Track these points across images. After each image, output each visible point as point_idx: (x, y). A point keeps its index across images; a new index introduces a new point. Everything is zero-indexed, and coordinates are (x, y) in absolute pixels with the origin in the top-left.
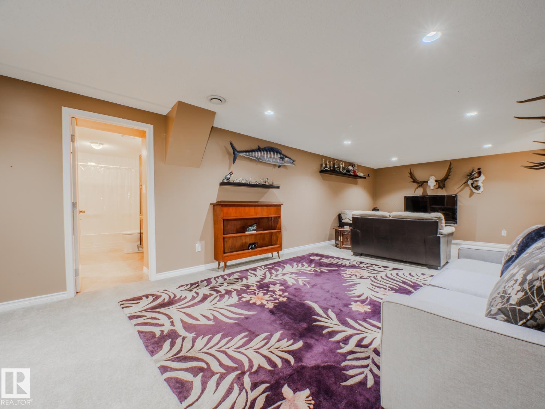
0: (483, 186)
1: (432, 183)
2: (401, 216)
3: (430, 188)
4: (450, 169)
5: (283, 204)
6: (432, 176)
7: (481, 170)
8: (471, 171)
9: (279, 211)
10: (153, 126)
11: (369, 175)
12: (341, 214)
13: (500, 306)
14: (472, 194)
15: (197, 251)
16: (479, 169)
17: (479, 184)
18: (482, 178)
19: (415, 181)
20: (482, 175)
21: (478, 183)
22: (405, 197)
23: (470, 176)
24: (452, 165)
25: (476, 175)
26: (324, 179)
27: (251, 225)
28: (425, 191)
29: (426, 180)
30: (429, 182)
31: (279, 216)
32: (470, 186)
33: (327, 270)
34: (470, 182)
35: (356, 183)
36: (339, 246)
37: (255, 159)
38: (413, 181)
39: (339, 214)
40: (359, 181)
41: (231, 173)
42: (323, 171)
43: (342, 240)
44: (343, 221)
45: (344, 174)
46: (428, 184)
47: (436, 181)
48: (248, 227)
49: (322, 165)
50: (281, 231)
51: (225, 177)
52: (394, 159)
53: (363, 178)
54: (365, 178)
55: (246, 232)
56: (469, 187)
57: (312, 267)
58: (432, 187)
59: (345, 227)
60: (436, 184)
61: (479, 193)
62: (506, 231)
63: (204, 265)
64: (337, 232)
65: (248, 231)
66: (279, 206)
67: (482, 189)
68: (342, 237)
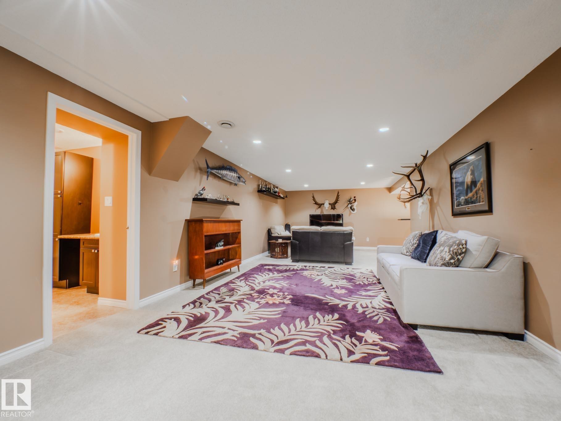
0: (357, 209)
1: (327, 205)
2: (329, 229)
3: (325, 209)
4: (338, 196)
5: (242, 220)
6: (327, 200)
7: (356, 198)
8: (350, 198)
9: (239, 226)
10: (141, 132)
11: (287, 196)
12: (270, 229)
13: (442, 263)
14: (350, 214)
15: (174, 271)
18: (356, 203)
19: (316, 203)
20: (356, 201)
21: (354, 207)
22: (310, 215)
23: (350, 202)
24: (339, 193)
25: (353, 201)
26: (260, 198)
27: (220, 241)
28: (322, 211)
29: (323, 203)
30: (325, 204)
31: (239, 231)
32: (350, 209)
33: (292, 274)
34: (350, 205)
35: (276, 203)
36: (276, 256)
37: (220, 176)
38: (314, 203)
39: (269, 229)
40: (279, 201)
41: (204, 189)
42: (260, 191)
43: (278, 251)
44: (273, 235)
45: (272, 194)
46: (324, 206)
47: (330, 204)
48: (217, 243)
49: (259, 186)
50: (240, 246)
51: (199, 193)
52: (306, 186)
53: (283, 198)
54: (284, 199)
55: (216, 248)
57: (276, 275)
58: (327, 208)
59: (279, 240)
60: (329, 206)
61: (355, 214)
63: (179, 286)
64: (269, 244)
65: (218, 247)
66: (238, 222)
67: (356, 211)
68: (278, 249)
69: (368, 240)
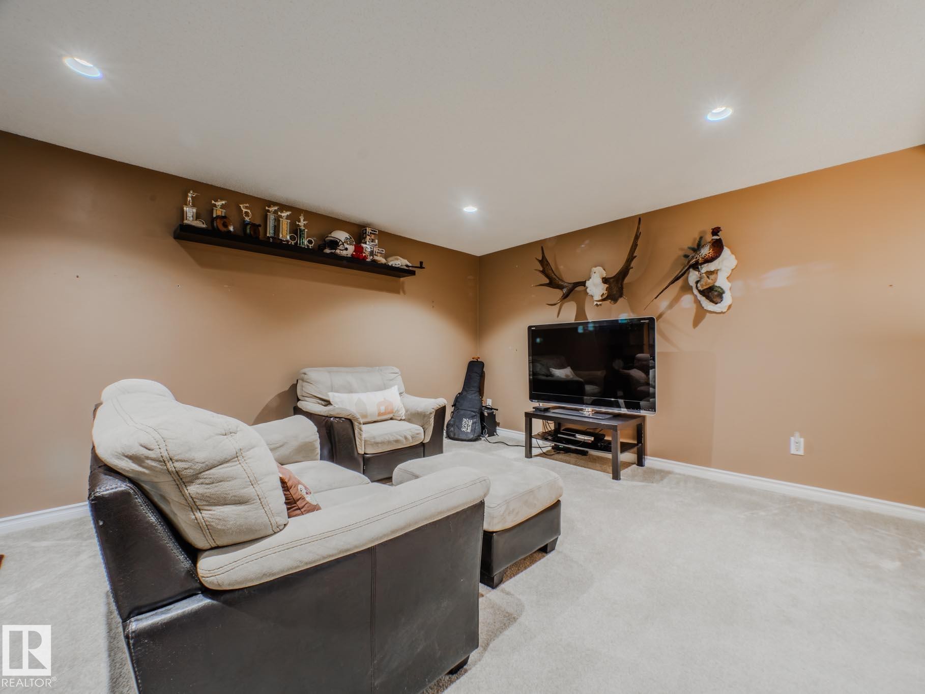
0: (732, 290)
1: (596, 288)
3: (592, 300)
4: (636, 238)
7: (721, 236)
11: (421, 263)
14: (700, 315)
16: (716, 231)
17: (717, 284)
18: (727, 262)
19: (553, 283)
20: (726, 252)
21: (716, 279)
22: (530, 328)
23: (690, 256)
25: (706, 252)
28: (581, 312)
29: (582, 280)
30: (588, 284)
32: (695, 292)
34: (692, 277)
38: (547, 281)
46: (588, 290)
47: (605, 280)
53: (410, 272)
56: (693, 293)
58: (597, 297)
60: (605, 289)
61: (722, 313)
62: (802, 440)
67: (727, 299)
69: (797, 446)
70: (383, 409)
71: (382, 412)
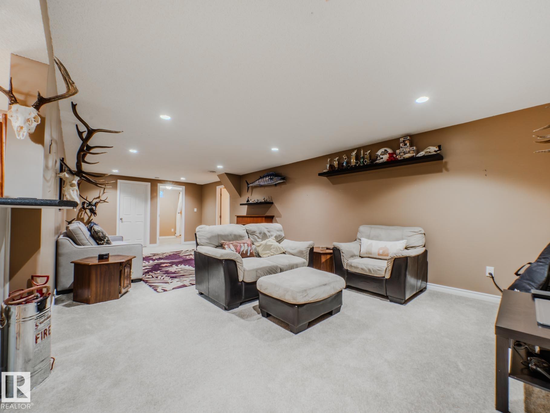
41: (248, 198)
70: (381, 252)
71: (380, 253)
